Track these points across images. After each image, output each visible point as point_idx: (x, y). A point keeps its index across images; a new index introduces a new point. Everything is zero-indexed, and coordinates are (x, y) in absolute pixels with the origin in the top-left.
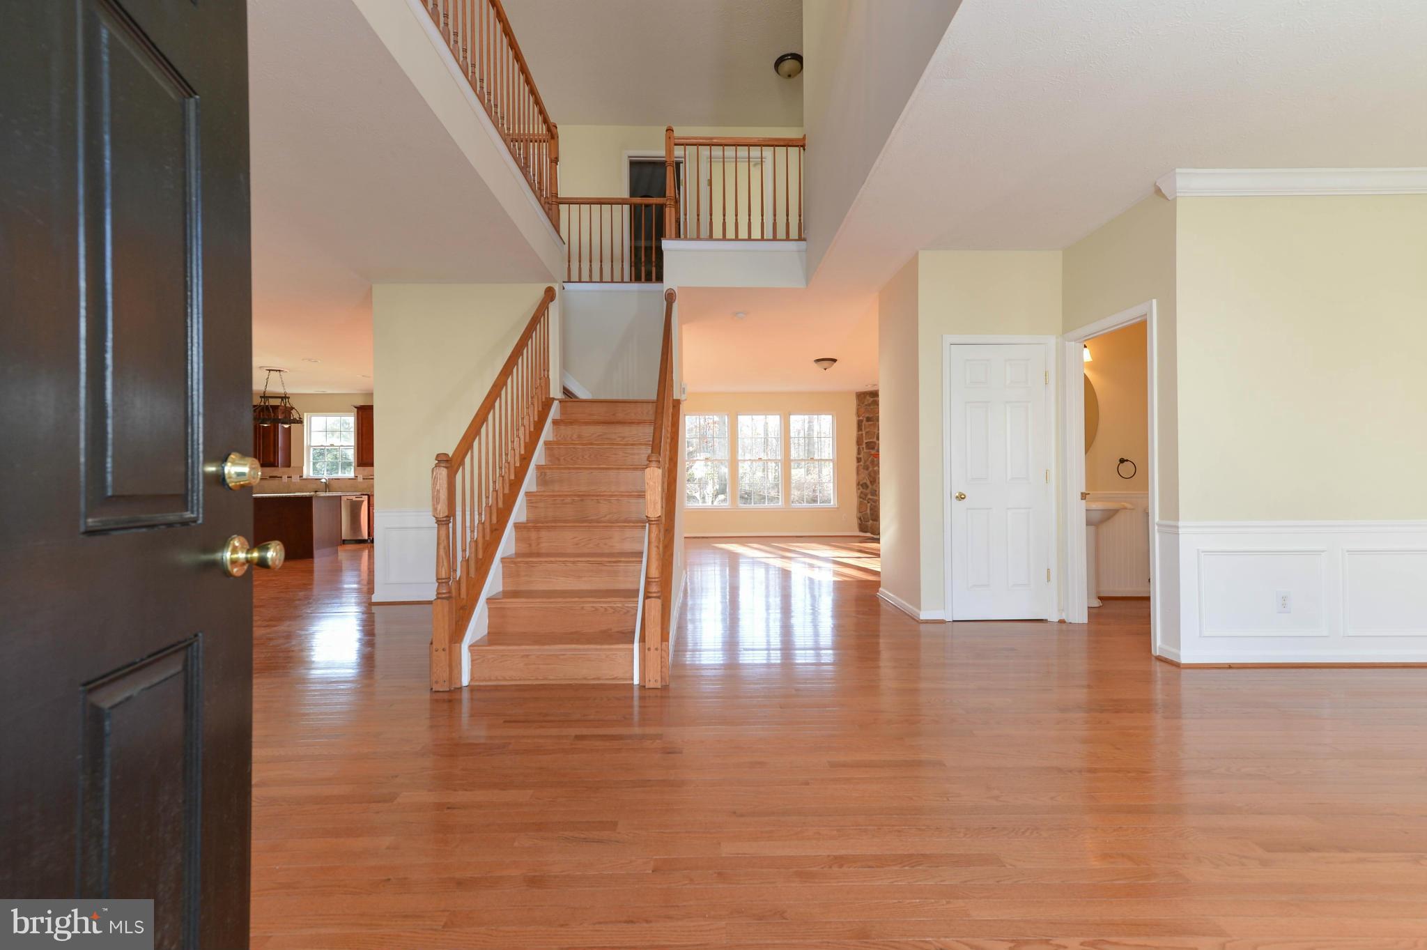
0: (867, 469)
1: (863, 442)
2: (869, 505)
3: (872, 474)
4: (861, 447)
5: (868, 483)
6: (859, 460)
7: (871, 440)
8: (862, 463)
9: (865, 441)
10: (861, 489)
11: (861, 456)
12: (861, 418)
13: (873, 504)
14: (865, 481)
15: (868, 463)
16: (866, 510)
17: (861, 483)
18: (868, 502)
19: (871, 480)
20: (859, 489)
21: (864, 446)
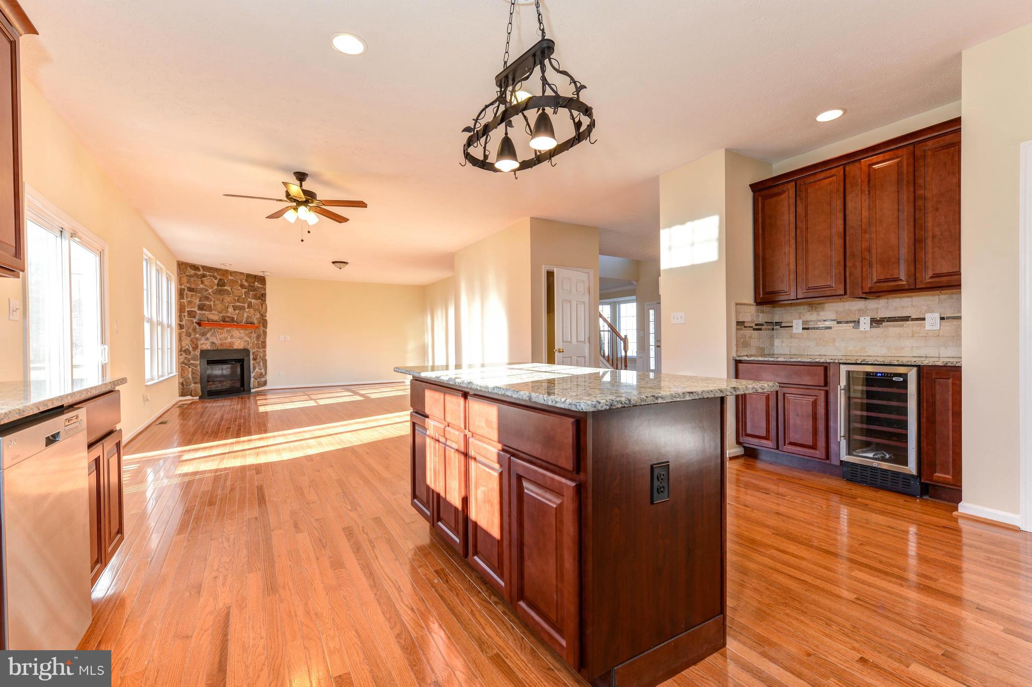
0: (190, 336)
1: (185, 310)
2: (190, 369)
3: (195, 341)
4: (183, 314)
5: (191, 349)
6: (181, 327)
7: (192, 309)
8: (184, 330)
9: (187, 310)
10: (184, 355)
11: (184, 323)
12: (183, 287)
13: (194, 368)
14: (187, 347)
15: (190, 331)
16: (189, 375)
17: (184, 349)
18: (189, 367)
19: (194, 346)
20: (181, 355)
21: (186, 314)
